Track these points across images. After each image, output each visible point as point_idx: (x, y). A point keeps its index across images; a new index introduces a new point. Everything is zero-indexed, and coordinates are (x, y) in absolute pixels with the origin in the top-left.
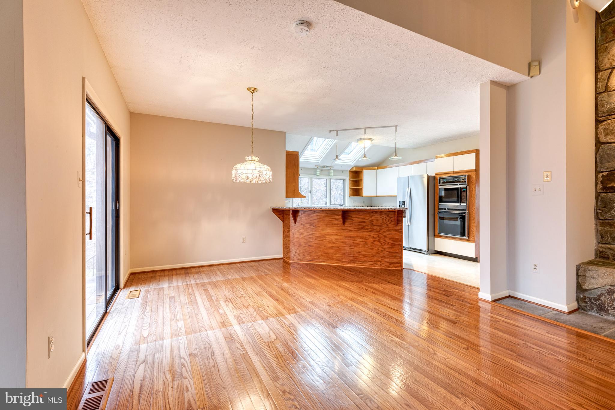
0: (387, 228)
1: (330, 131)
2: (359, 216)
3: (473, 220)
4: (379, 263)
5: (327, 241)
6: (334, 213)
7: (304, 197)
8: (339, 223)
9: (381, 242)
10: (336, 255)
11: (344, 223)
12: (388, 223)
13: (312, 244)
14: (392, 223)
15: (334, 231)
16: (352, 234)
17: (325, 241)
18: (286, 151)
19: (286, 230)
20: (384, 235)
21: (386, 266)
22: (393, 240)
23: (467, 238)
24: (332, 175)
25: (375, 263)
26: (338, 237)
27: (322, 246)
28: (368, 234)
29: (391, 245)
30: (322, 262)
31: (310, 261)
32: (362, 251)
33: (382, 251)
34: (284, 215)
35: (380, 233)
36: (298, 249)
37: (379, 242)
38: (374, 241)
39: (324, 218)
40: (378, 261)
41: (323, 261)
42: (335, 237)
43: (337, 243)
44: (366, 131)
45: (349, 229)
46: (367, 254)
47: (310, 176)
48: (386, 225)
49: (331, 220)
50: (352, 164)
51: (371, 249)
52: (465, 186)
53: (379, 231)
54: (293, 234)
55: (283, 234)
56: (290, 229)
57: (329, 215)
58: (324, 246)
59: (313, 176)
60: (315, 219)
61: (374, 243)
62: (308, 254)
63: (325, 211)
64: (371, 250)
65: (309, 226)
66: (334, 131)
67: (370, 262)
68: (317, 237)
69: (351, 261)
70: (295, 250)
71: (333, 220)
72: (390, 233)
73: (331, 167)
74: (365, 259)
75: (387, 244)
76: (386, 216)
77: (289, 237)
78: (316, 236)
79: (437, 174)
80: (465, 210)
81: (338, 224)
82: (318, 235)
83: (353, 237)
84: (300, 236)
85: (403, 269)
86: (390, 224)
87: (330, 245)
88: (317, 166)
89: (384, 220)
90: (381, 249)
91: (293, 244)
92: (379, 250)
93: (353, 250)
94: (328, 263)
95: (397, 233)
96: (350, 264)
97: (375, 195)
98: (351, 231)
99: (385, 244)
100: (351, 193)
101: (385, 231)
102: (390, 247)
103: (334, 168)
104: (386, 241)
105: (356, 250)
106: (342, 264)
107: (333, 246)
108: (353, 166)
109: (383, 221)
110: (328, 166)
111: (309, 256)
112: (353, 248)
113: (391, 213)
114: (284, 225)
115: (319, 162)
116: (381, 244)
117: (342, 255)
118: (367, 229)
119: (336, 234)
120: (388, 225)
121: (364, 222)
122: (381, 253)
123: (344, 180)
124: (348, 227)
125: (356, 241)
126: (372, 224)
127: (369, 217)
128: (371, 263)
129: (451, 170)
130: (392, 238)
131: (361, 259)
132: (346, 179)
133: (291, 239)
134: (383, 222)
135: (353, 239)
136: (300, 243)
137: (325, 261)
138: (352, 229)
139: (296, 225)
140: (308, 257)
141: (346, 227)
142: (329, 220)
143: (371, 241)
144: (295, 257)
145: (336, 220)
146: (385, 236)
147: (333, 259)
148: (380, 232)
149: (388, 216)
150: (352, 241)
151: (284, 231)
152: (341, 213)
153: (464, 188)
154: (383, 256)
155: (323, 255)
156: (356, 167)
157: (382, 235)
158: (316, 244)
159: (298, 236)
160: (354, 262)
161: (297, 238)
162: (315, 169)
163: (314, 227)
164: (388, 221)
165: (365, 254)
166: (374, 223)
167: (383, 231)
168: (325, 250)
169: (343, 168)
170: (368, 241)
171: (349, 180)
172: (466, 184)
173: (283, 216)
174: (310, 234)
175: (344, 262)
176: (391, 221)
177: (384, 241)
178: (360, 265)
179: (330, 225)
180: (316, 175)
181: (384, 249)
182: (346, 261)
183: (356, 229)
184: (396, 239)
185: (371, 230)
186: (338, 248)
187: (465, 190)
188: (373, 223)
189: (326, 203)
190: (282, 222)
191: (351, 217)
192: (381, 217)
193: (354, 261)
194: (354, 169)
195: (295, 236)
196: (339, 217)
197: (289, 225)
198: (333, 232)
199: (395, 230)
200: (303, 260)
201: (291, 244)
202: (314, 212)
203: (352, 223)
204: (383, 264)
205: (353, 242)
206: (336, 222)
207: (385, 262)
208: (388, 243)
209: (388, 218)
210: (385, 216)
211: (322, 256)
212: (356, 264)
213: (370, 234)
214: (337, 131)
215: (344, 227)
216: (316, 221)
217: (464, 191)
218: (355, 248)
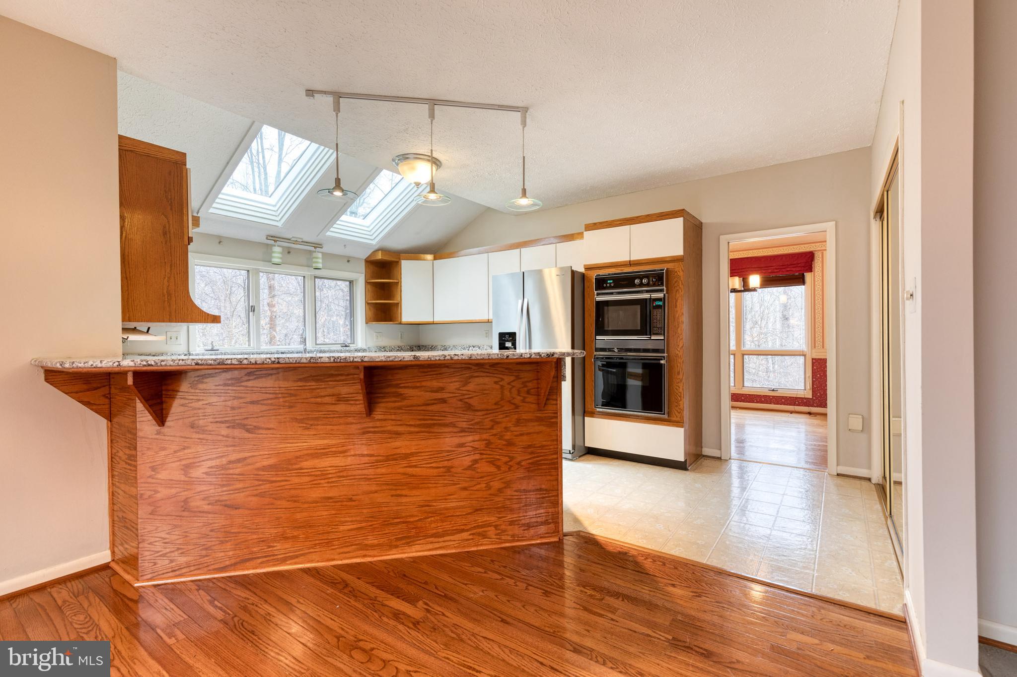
0: (516, 416)
1: (310, 93)
2: (424, 384)
3: (679, 373)
4: (491, 531)
5: (307, 479)
6: (332, 375)
7: (216, 319)
8: (353, 409)
9: (499, 463)
10: (342, 528)
11: (370, 408)
12: (518, 400)
13: (240, 498)
14: (531, 399)
15: (334, 442)
16: (402, 445)
17: (296, 480)
18: (121, 137)
19: (121, 454)
20: (507, 437)
21: (513, 536)
22: (532, 453)
23: (666, 416)
24: (320, 266)
25: (479, 534)
26: (349, 461)
27: (285, 504)
28: (456, 441)
29: (528, 470)
30: (284, 561)
31: (234, 566)
32: (435, 501)
33: (500, 490)
34: (113, 391)
35: (495, 435)
36: (175, 526)
37: (492, 462)
38: (476, 461)
39: (291, 395)
40: (489, 525)
41: (292, 558)
42: (339, 461)
43: (346, 482)
44: (436, 112)
45: (389, 428)
46: (454, 508)
47: (251, 265)
48: (513, 406)
49: (319, 400)
50: (374, 242)
51: (465, 489)
52: (661, 295)
53: (492, 428)
54: (153, 469)
55: (112, 469)
56: (135, 449)
57: (313, 384)
58: (294, 499)
59: (260, 266)
60: (252, 403)
61: (474, 469)
62: (222, 542)
63: (295, 368)
64: (465, 494)
65: (224, 432)
66: (325, 93)
67: (463, 531)
68: (264, 468)
69: (397, 539)
70: (163, 535)
71: (327, 400)
72: (524, 430)
73: (317, 245)
74: (447, 526)
75: (517, 466)
76: (512, 378)
77: (133, 480)
78: (258, 465)
79: (588, 268)
80: (662, 351)
81: (347, 414)
82: (266, 463)
83: (406, 456)
84: (185, 475)
85: (565, 535)
86: (523, 401)
87: (316, 494)
88: (275, 238)
89: (507, 393)
90: (496, 485)
91: (150, 509)
92: (490, 488)
93: (404, 500)
94: (312, 561)
95: (543, 428)
96: (394, 551)
97: (430, 320)
98: (398, 434)
99: (511, 466)
100: (370, 314)
101: (509, 425)
102: (527, 474)
103: (326, 249)
104: (512, 459)
105: (415, 499)
106: (365, 556)
107: (330, 495)
108: (376, 248)
109: (502, 393)
110: (305, 239)
111: (229, 546)
112: (404, 492)
113: (528, 368)
114: (111, 432)
115: (279, 224)
116: (498, 467)
117: (364, 524)
118: (453, 425)
119: (341, 452)
120: (517, 407)
121: (443, 401)
122: (497, 499)
123: (351, 282)
124: (384, 423)
125: (415, 466)
126: (469, 407)
127: (457, 385)
128: (465, 535)
129: (625, 258)
130: (529, 446)
131: (433, 525)
132: (356, 280)
133: (143, 488)
134: (502, 399)
135: (404, 463)
136: (186, 501)
137: (297, 557)
138: (400, 429)
139: (165, 430)
140: (224, 554)
141: (378, 424)
142: (313, 400)
143: (467, 461)
144: (163, 563)
145: (340, 399)
146: (510, 443)
147: (329, 543)
148: (494, 432)
149: (518, 377)
150: (402, 470)
151: (112, 458)
152: (362, 376)
153: (659, 300)
154: (503, 507)
155: (290, 533)
156: (383, 250)
157: (501, 438)
158: (261, 495)
159: (178, 476)
160: (408, 540)
161: (170, 483)
162: (267, 245)
163: (248, 431)
164: (519, 393)
165: (447, 509)
166: (474, 402)
167: (504, 425)
168: (298, 516)
169: (349, 252)
170: (456, 462)
171: (367, 283)
172: (662, 291)
173: (109, 397)
174: (230, 462)
175: (372, 547)
176: (528, 392)
177: (506, 459)
178: (431, 546)
179: (317, 419)
180: (270, 261)
181: (508, 484)
182: (382, 541)
183: (414, 426)
184: (542, 447)
185: (464, 425)
186: (351, 500)
187: (661, 303)
188: (471, 401)
189: (304, 341)
190: (103, 422)
191: (397, 386)
192: (496, 383)
193: (408, 537)
194: (379, 256)
195: (163, 475)
196: (354, 390)
197: (133, 432)
198: (329, 446)
199: (539, 420)
200: (199, 567)
201: (143, 511)
202: (249, 374)
203: (400, 408)
204: (504, 531)
205: (404, 474)
206: (341, 408)
207: (512, 523)
208: (519, 463)
209: (518, 384)
210: (508, 379)
211: (286, 538)
212: (414, 548)
213: (463, 440)
214: (338, 96)
215: (371, 425)
216: (256, 408)
217: (659, 307)
218: (415, 492)
